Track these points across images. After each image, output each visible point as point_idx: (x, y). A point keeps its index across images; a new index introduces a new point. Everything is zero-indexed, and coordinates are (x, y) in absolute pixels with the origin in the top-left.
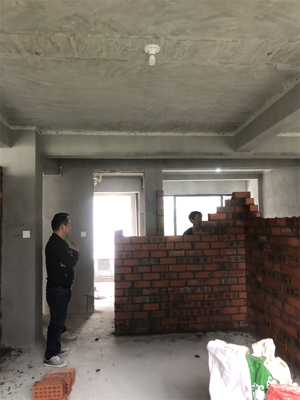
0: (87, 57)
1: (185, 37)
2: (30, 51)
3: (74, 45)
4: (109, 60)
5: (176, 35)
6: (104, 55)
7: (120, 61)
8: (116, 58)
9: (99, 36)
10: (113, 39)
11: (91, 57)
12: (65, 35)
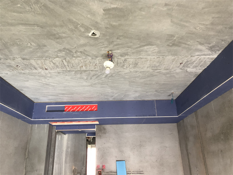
0: (75, 70)
1: (129, 57)
2: (42, 68)
3: (66, 64)
4: (87, 71)
5: (123, 56)
6: (84, 68)
7: (93, 71)
8: (91, 69)
9: (79, 58)
10: (87, 60)
11: (77, 70)
12: (60, 59)
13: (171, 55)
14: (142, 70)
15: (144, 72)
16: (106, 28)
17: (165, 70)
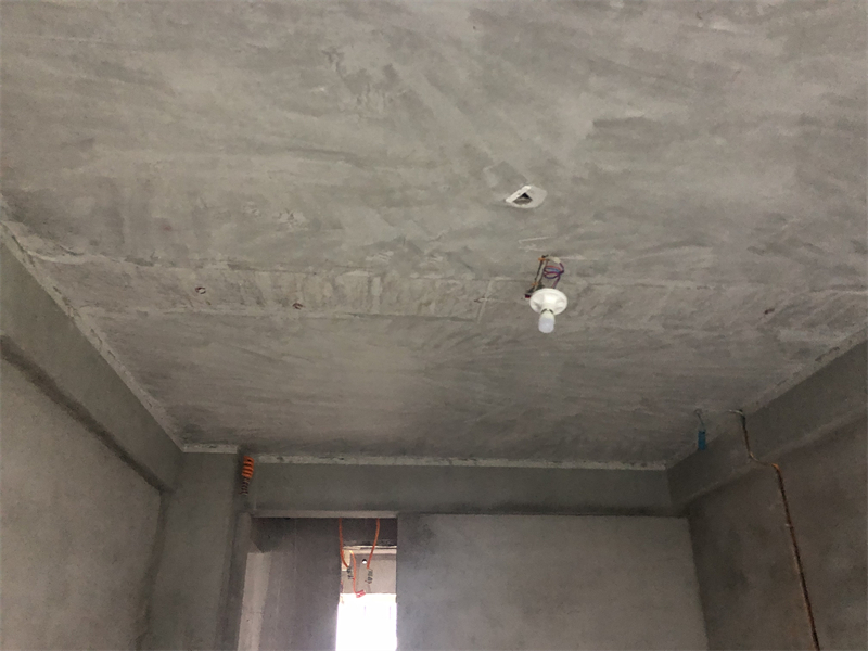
0: (397, 314)
1: (604, 279)
2: (283, 302)
3: (377, 289)
4: (438, 319)
5: (588, 275)
6: (431, 310)
7: (460, 320)
8: (454, 314)
9: (432, 276)
10: (457, 282)
11: (403, 314)
12: (366, 274)
13: (750, 281)
16: (577, 180)
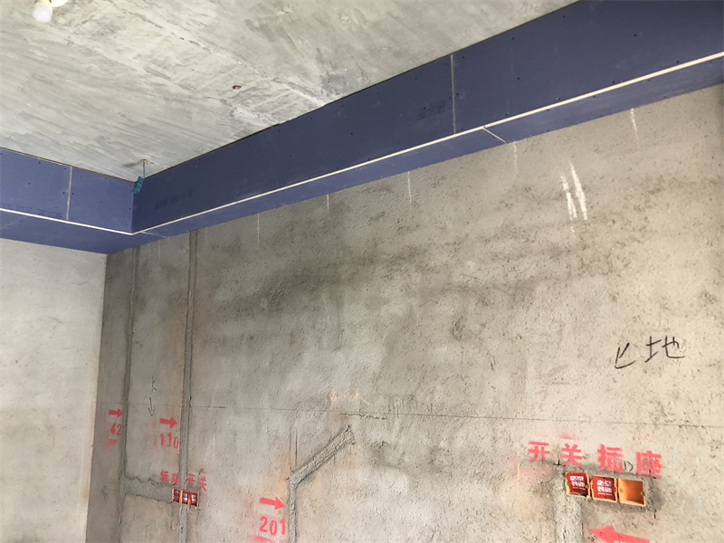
13: (234, 53)
14: (114, 57)
15: (113, 63)
17: (181, 86)
